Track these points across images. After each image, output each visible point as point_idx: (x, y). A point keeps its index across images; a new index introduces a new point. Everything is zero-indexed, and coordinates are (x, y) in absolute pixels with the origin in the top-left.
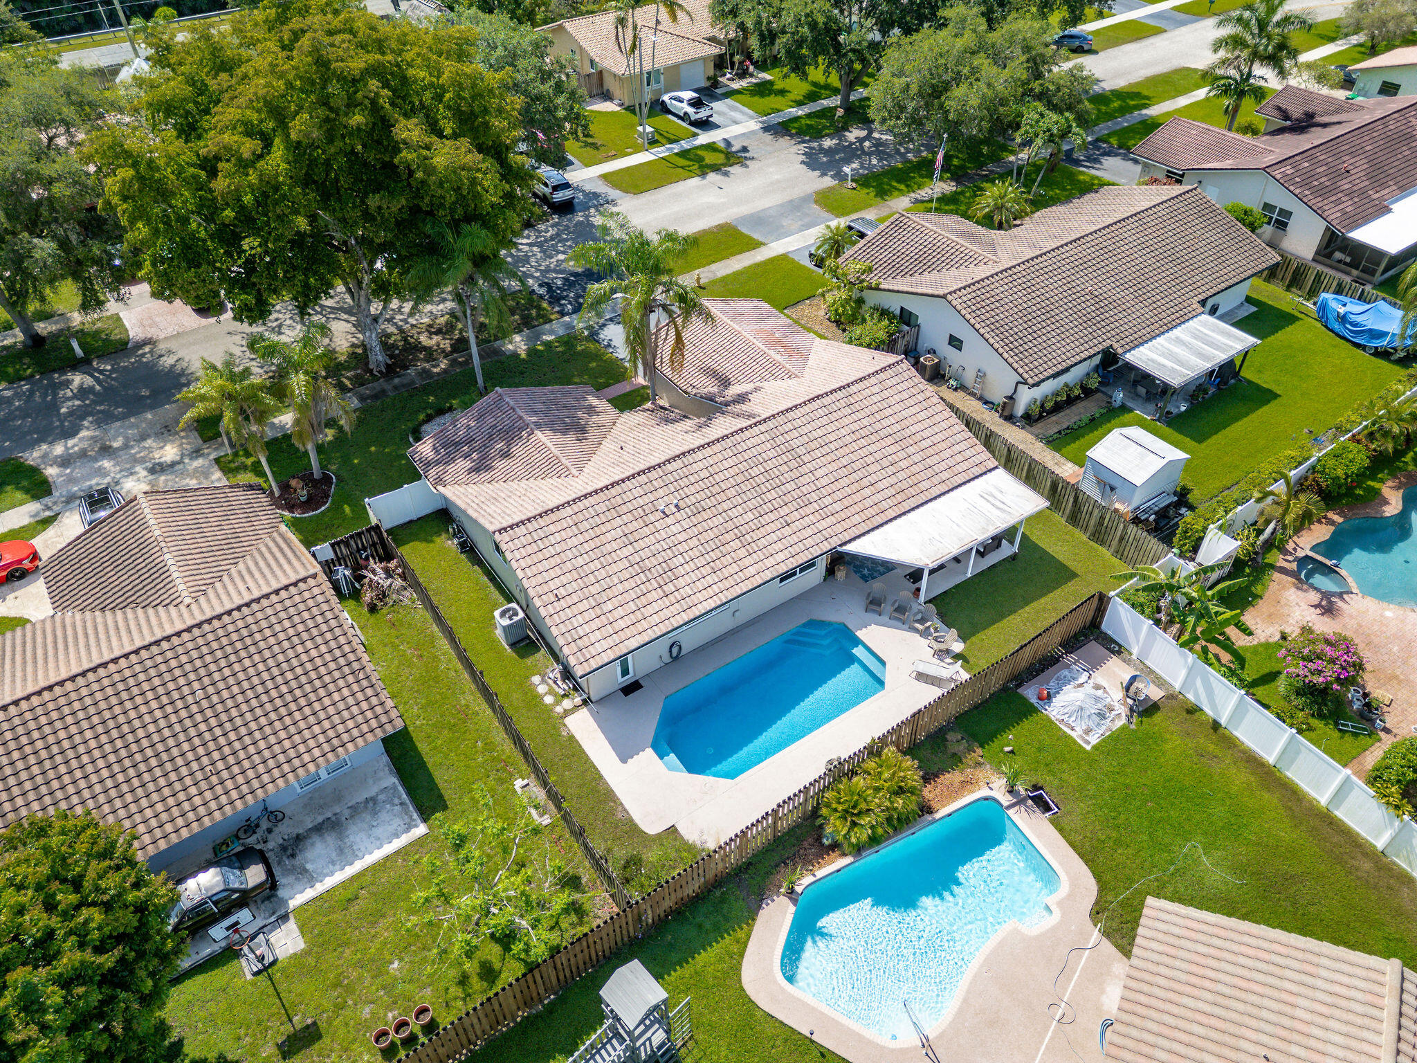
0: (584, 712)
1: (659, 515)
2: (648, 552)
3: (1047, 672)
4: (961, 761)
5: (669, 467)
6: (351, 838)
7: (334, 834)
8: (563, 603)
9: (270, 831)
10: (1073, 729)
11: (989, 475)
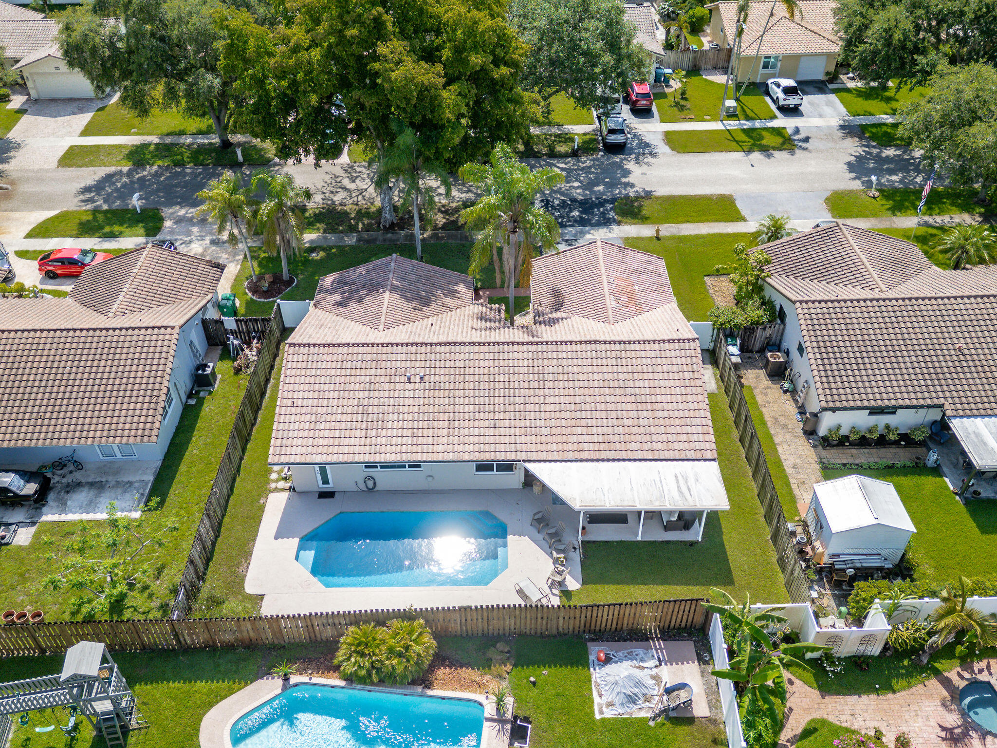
0: (285, 495)
1: (404, 379)
2: (376, 402)
3: (628, 643)
4: (490, 668)
5: (438, 349)
6: (101, 499)
7: (96, 492)
8: (293, 410)
9: (71, 472)
10: (600, 696)
11: (702, 463)
